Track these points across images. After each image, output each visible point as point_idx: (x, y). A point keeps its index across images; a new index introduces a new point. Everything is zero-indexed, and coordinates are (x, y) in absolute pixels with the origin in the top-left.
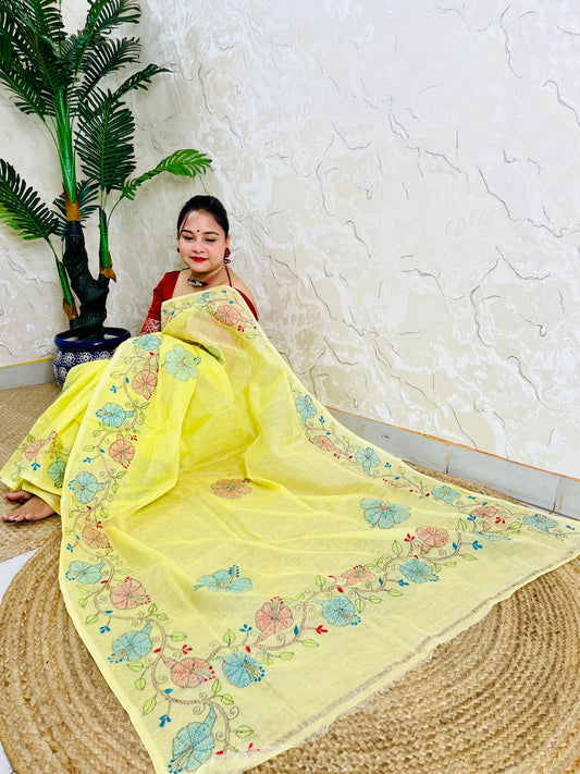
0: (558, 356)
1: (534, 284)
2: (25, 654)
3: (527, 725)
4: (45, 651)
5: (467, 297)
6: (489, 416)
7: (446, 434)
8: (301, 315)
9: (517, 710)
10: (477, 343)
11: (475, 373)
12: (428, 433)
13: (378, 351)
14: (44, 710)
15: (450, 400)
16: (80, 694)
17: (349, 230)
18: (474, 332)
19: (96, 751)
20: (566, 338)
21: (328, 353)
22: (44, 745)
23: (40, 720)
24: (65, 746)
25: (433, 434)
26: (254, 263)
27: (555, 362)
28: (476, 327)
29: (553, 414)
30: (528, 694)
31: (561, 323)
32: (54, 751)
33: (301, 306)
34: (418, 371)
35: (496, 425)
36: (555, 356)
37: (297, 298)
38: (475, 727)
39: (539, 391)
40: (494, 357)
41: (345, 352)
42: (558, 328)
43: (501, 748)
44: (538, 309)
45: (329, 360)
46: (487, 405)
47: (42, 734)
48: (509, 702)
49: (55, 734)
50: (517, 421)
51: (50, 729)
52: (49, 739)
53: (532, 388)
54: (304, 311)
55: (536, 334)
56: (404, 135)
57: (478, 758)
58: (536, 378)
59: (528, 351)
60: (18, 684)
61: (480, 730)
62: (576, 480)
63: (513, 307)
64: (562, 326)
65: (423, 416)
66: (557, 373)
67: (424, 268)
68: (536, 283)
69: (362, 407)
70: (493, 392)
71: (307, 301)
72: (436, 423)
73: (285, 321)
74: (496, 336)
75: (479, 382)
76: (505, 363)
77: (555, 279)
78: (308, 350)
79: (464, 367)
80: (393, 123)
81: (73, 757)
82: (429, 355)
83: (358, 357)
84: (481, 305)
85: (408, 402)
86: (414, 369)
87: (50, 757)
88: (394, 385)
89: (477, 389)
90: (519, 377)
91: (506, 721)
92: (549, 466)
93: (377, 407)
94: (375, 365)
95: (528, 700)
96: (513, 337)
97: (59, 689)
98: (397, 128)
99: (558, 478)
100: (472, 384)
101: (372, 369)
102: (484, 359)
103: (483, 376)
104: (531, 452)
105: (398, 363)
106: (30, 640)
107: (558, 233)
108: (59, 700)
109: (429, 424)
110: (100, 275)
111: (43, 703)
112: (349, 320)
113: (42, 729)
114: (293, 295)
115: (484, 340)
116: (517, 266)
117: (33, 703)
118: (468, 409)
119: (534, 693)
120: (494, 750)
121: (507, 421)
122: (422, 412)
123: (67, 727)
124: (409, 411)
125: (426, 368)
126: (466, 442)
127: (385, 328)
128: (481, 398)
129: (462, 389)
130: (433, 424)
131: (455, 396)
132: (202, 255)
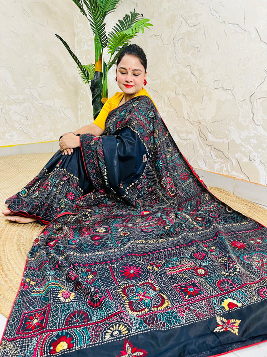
5: (248, 100)
6: (257, 163)
7: (234, 174)
10: (252, 124)
11: (251, 140)
12: (225, 174)
13: (200, 132)
15: (236, 156)
17: (188, 70)
18: (251, 118)
21: (176, 135)
25: (227, 174)
28: (252, 115)
33: (163, 111)
34: (221, 141)
35: (261, 168)
40: (261, 131)
41: (184, 134)
46: (256, 158)
54: (165, 114)
56: (218, 16)
65: (222, 165)
67: (226, 86)
69: (191, 162)
70: (260, 150)
71: (166, 109)
72: (229, 169)
74: (262, 119)
75: (253, 145)
79: (245, 137)
80: (212, 11)
82: (227, 132)
83: (190, 136)
84: (255, 103)
85: (215, 158)
86: (219, 140)
88: (208, 149)
89: (251, 149)
93: (199, 162)
94: (198, 140)
98: (214, 13)
100: (249, 146)
101: (197, 142)
102: (256, 132)
103: (255, 141)
105: (211, 138)
109: (225, 169)
112: (186, 117)
115: (256, 122)
118: (246, 160)
122: (222, 163)
124: (215, 162)
125: (225, 139)
126: (244, 178)
127: (205, 119)
128: (253, 154)
129: (243, 149)
130: (227, 169)
131: (239, 153)
132: (131, 84)
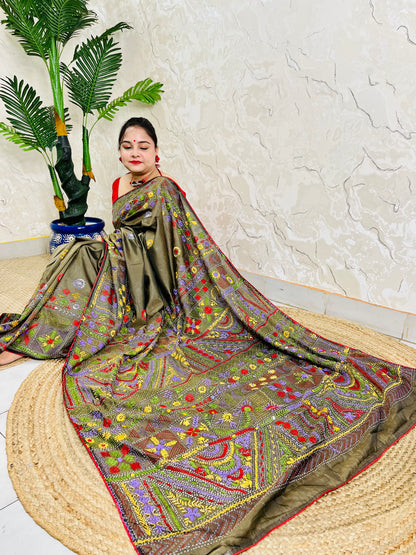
0: (407, 226)
1: (389, 174)
2: (33, 433)
3: (404, 480)
4: (48, 430)
5: (341, 186)
6: (356, 272)
7: (325, 286)
8: (221, 203)
9: (395, 470)
10: (348, 218)
11: (346, 241)
12: (312, 286)
13: (276, 227)
14: (48, 471)
15: (328, 261)
16: (74, 460)
17: (256, 140)
18: (346, 211)
19: (88, 497)
20: (412, 213)
21: (240, 230)
22: (48, 495)
23: (44, 477)
24: (64, 496)
25: (315, 286)
26: (187, 166)
27: (404, 231)
28: (347, 208)
29: (402, 269)
30: (401, 460)
31: (409, 202)
32: (56, 499)
33: (221, 196)
34: (305, 240)
35: (361, 279)
36: (404, 226)
37: (218, 191)
38: (366, 482)
39: (393, 252)
40: (359, 227)
41: (252, 229)
42: (407, 205)
43: (385, 496)
44: (392, 192)
45: (241, 235)
46: (354, 264)
47: (47, 487)
48: (389, 464)
49: (56, 487)
50: (377, 274)
51: (52, 484)
52: (52, 491)
53: (387, 251)
54: (223, 200)
55: (391, 211)
56: (297, 68)
57: (370, 503)
58: (389, 242)
59: (385, 224)
60: (28, 453)
61: (370, 484)
63: (374, 191)
64: (410, 204)
65: (308, 274)
66: (406, 238)
67: (310, 165)
68: (391, 173)
69: (264, 269)
70: (359, 254)
71: (225, 192)
72: (318, 279)
73: (209, 207)
74: (361, 213)
75: (349, 247)
76: (368, 233)
77: (405, 170)
78: (226, 228)
79: (338, 236)
80: (289, 60)
81: (71, 502)
82: (313, 229)
83: (261, 232)
84: (351, 191)
85: (298, 264)
86: (302, 240)
87: (53, 502)
88: (287, 251)
89: (348, 253)
90: (379, 242)
91: (388, 478)
92: (398, 307)
93: (275, 268)
94: (274, 238)
95: (401, 463)
96: (374, 213)
97: (58, 456)
98: (292, 64)
99: (406, 315)
100: (344, 249)
101: (272, 241)
102: (353, 230)
103: (352, 243)
104: (387, 297)
105: (291, 235)
106: (36, 423)
107: (408, 136)
108: (58, 463)
109: (312, 279)
110: (83, 177)
111: (47, 466)
112: (255, 205)
113: (47, 484)
114: (215, 188)
115: (353, 216)
116: (377, 161)
117: (40, 465)
118: (341, 267)
119: (405, 459)
120: (382, 497)
121: (369, 275)
122: (308, 271)
123: (66, 483)
124: (298, 270)
125: (311, 238)
126: (339, 292)
127: (282, 210)
128: (351, 259)
129: (337, 253)
130: (315, 279)
131: (331, 258)
132: (138, 159)
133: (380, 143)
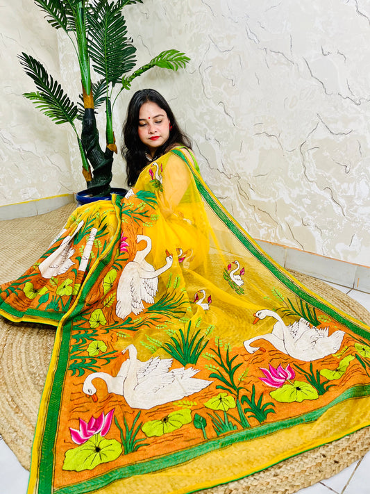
0: (357, 185)
1: (341, 138)
5: (298, 150)
6: (312, 228)
7: (284, 241)
10: (304, 179)
11: (303, 200)
12: (273, 241)
13: (240, 189)
15: (287, 219)
17: (220, 108)
18: (303, 172)
20: (363, 173)
25: (276, 241)
27: (355, 191)
28: (303, 169)
29: (353, 225)
31: (360, 163)
34: (266, 200)
35: (316, 234)
36: (355, 185)
39: (345, 209)
40: (315, 188)
41: (219, 190)
42: (357, 167)
44: (344, 155)
46: (311, 221)
50: (330, 230)
53: (340, 208)
55: (343, 171)
56: (256, 40)
58: (342, 201)
59: (338, 184)
62: (368, 267)
63: (328, 154)
64: (360, 165)
65: (269, 230)
66: (356, 197)
67: (269, 131)
68: (343, 137)
70: (314, 212)
72: (278, 235)
74: (316, 174)
75: (306, 206)
76: (322, 192)
77: (356, 134)
79: (296, 196)
80: (249, 33)
82: (273, 190)
84: (307, 154)
85: (260, 222)
86: (263, 199)
88: (250, 210)
89: (304, 211)
90: (332, 201)
92: (350, 259)
94: (238, 198)
96: (328, 175)
98: (252, 36)
99: (356, 267)
100: (301, 207)
101: (237, 201)
102: (309, 190)
103: (308, 202)
104: (340, 250)
105: (253, 196)
107: (358, 102)
109: (273, 235)
110: (107, 149)
112: (221, 169)
115: (309, 178)
116: (331, 126)
118: (298, 224)
121: (323, 230)
122: (269, 228)
124: (260, 227)
125: (271, 198)
126: (297, 246)
127: (245, 173)
128: (307, 216)
129: (295, 211)
130: (275, 235)
131: (290, 216)
133: (333, 108)
